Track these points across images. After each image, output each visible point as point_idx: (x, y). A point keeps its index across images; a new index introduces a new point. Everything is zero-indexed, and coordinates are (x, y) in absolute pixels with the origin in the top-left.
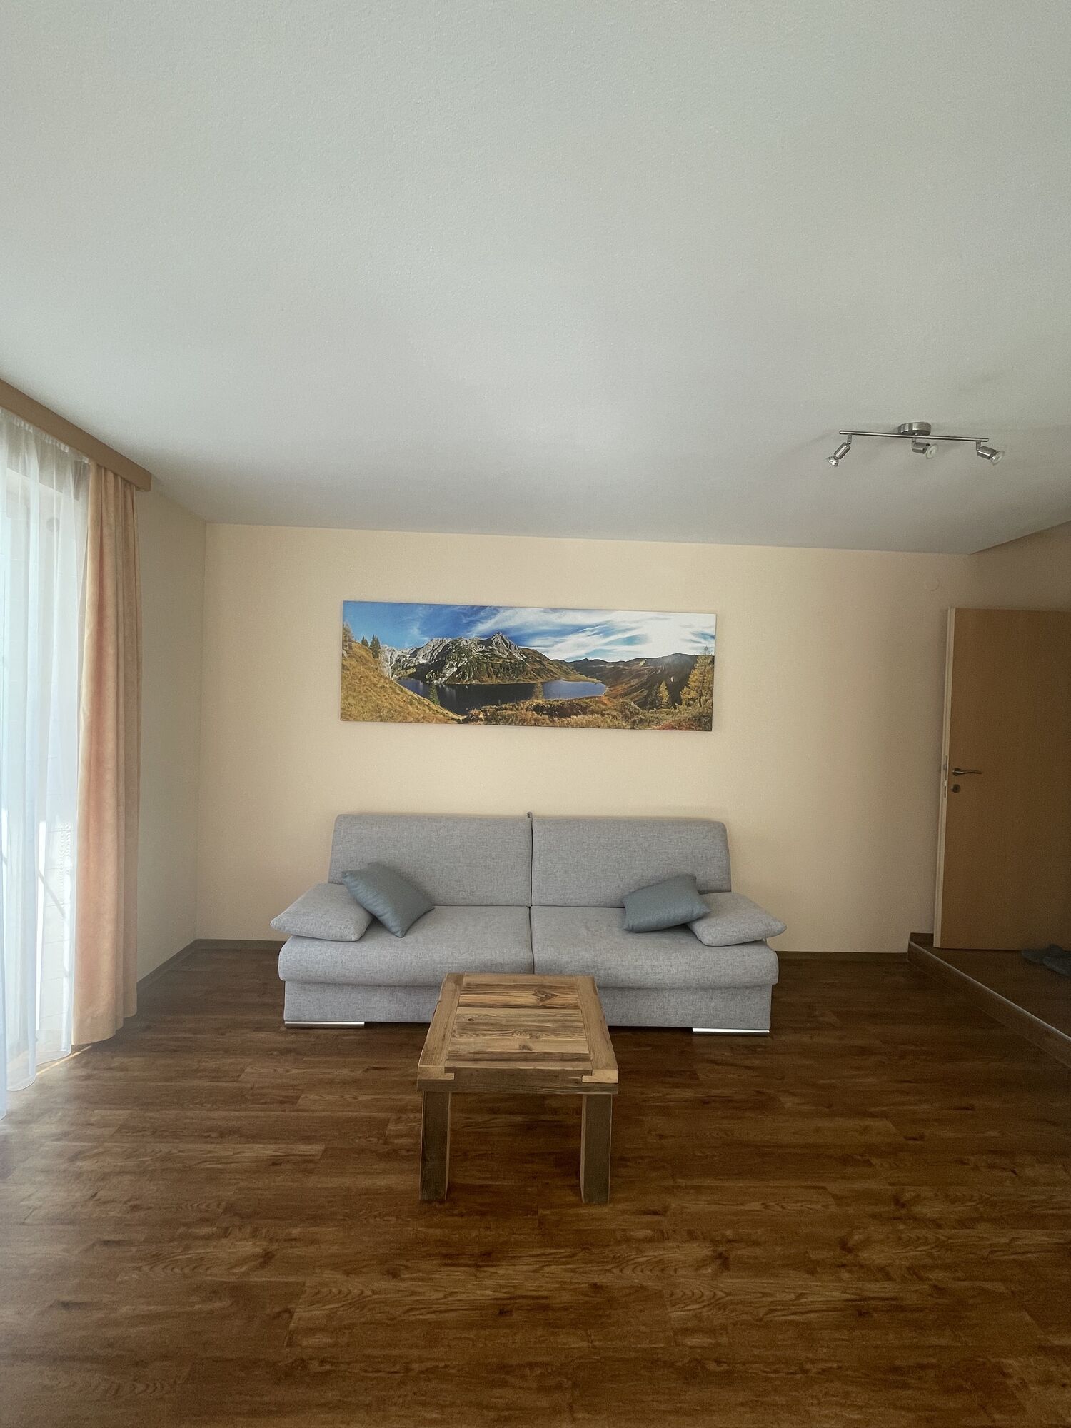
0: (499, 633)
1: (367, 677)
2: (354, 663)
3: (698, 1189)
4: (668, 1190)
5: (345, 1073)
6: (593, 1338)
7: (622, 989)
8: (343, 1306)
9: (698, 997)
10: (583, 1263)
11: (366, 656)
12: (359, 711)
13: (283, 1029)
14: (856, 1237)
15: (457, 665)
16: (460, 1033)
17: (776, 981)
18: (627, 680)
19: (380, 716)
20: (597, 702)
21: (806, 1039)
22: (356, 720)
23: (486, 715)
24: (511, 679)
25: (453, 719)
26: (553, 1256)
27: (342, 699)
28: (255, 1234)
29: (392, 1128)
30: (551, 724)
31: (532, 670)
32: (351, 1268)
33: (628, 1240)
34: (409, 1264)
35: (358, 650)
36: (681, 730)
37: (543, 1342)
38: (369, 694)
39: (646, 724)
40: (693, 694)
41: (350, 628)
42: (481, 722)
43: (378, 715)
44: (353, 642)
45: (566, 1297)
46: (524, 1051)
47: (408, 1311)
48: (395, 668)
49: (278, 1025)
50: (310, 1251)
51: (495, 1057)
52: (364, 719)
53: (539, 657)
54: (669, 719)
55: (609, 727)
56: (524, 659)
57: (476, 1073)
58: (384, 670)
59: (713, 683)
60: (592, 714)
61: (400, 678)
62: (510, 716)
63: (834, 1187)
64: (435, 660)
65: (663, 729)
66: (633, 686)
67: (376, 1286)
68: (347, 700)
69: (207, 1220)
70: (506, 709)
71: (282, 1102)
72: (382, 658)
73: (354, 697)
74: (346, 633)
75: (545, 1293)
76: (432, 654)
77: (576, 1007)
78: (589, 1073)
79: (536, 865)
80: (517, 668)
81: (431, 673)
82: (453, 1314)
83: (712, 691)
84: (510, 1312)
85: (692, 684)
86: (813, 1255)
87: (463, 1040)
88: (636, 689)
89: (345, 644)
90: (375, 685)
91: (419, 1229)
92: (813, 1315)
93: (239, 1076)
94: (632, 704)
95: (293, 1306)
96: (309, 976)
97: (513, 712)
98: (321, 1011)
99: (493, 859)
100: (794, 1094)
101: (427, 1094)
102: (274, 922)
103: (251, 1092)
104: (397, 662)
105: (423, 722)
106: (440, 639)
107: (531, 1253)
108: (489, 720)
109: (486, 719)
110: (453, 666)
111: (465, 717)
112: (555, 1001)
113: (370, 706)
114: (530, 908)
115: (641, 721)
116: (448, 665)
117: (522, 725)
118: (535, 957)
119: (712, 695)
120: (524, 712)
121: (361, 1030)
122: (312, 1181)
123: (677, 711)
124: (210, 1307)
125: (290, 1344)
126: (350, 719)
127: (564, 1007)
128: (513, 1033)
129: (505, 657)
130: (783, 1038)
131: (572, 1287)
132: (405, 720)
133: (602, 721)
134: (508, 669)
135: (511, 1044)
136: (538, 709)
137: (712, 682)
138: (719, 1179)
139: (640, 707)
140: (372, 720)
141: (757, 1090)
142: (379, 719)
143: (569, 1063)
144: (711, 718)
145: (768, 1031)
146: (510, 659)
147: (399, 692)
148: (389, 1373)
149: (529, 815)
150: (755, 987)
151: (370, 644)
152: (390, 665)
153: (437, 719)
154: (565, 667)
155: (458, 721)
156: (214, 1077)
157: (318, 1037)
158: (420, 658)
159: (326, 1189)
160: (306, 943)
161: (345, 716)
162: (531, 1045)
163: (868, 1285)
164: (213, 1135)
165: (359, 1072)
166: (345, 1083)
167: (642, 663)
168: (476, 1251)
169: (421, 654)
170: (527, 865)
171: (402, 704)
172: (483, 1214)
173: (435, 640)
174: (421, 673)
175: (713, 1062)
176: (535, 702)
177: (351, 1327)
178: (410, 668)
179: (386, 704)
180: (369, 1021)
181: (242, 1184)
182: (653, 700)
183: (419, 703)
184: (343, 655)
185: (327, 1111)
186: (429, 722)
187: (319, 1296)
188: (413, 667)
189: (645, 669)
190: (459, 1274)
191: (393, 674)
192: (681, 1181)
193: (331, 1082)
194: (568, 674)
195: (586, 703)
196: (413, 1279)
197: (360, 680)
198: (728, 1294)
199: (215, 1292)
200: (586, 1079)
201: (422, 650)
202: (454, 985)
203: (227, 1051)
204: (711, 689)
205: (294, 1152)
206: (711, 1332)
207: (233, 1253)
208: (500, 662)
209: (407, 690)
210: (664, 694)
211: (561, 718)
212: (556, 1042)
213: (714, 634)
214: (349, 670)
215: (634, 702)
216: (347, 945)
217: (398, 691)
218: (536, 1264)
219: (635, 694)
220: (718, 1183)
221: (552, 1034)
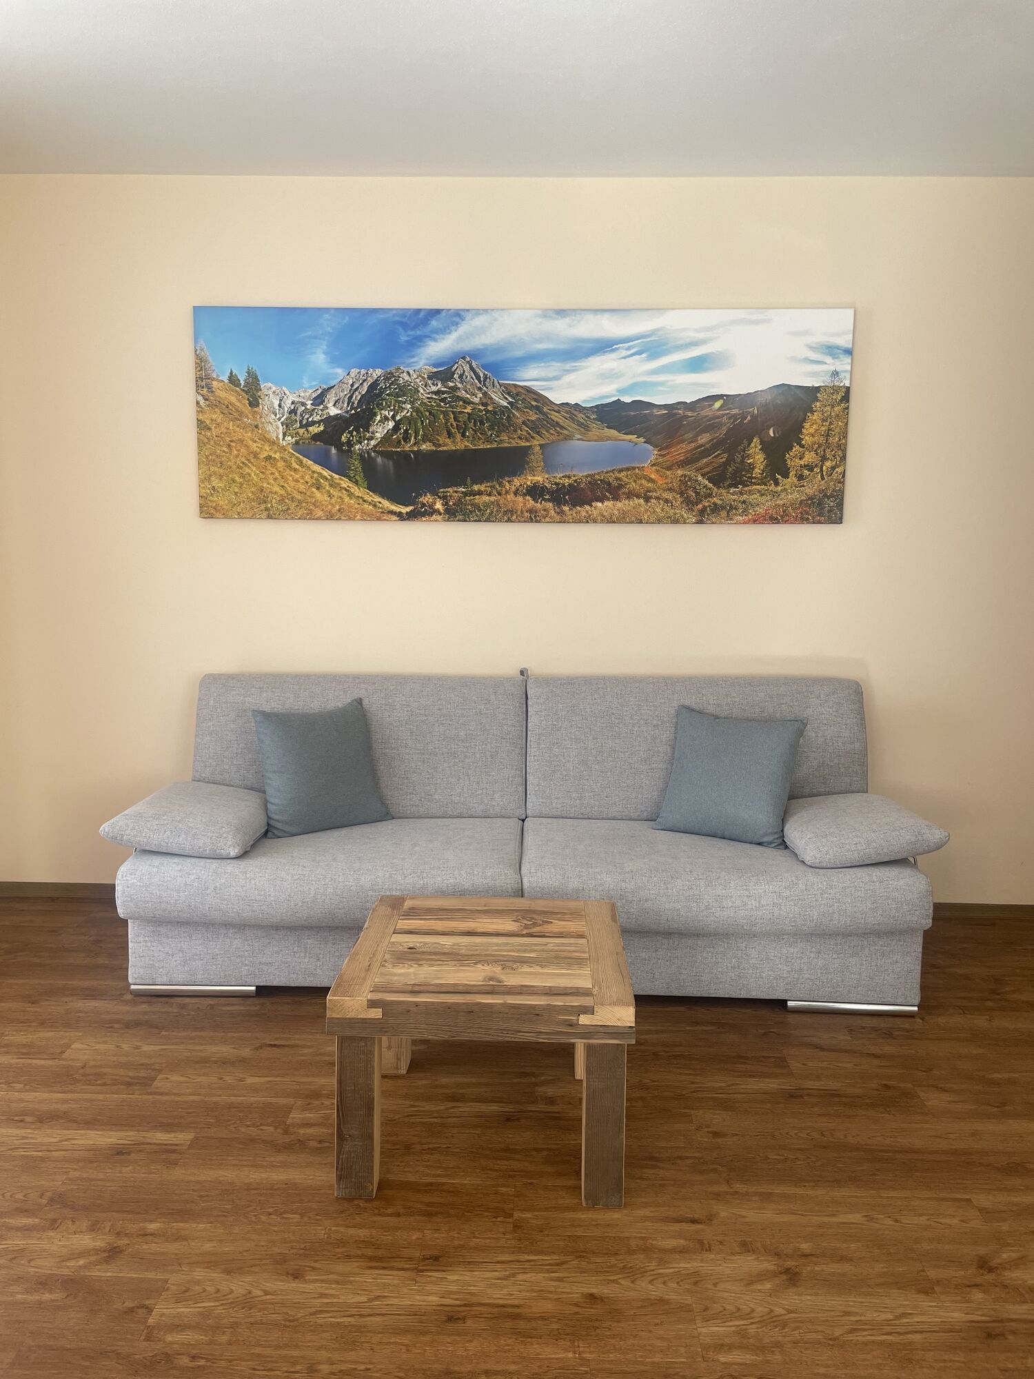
0: (464, 358)
1: (241, 441)
2: (217, 416)
3: (766, 1197)
4: (717, 1196)
5: (226, 1050)
6: (581, 1349)
7: (669, 934)
8: (222, 1305)
9: (796, 950)
10: (577, 1272)
11: (238, 404)
12: (230, 501)
13: (129, 997)
14: (1005, 1256)
15: (393, 417)
16: (393, 963)
17: (928, 923)
18: (690, 435)
19: (267, 509)
20: (638, 477)
21: (981, 1022)
22: (226, 517)
23: (447, 503)
24: (489, 440)
25: (392, 512)
26: (532, 1263)
27: (202, 481)
28: (94, 1228)
29: (296, 1116)
30: (558, 518)
31: (524, 423)
32: (232, 1267)
33: (647, 1250)
34: (317, 1265)
35: (222, 394)
36: (786, 522)
37: (509, 1351)
38: (247, 470)
39: (724, 513)
40: (809, 457)
41: (207, 354)
42: (439, 518)
43: (263, 507)
44: (213, 379)
45: (547, 1307)
46: (491, 983)
47: (314, 1314)
48: (287, 425)
49: (122, 990)
50: (174, 1248)
51: (444, 989)
52: (239, 513)
53: (536, 400)
54: (765, 504)
55: (659, 521)
56: (510, 403)
57: (415, 1009)
58: (269, 428)
59: (845, 437)
60: (628, 498)
61: (297, 443)
62: (487, 505)
63: (983, 1200)
64: (357, 408)
65: (755, 521)
66: (701, 446)
67: (269, 1286)
68: (210, 482)
69: (26, 1211)
70: (480, 493)
71: (129, 1084)
72: (264, 406)
73: (221, 477)
74: (200, 363)
75: (516, 1302)
76: (350, 398)
77: (581, 936)
78: (589, 1010)
79: (532, 751)
80: (498, 420)
81: (351, 433)
82: (378, 1319)
83: (844, 451)
84: (464, 1319)
85: (807, 440)
86: (933, 1274)
87: (399, 970)
88: (706, 453)
89: (200, 383)
90: (256, 455)
91: (333, 1229)
92: (918, 1337)
93: (63, 1052)
94: (700, 478)
95: (152, 1301)
96: (165, 910)
97: (493, 498)
98: (187, 968)
99: (463, 741)
100: (944, 1090)
101: (342, 1040)
102: (105, 828)
103: (81, 1071)
104: (290, 413)
105: (339, 519)
106: (363, 371)
107: (498, 1259)
108: (455, 513)
109: (447, 511)
110: (386, 419)
111: (411, 508)
112: (547, 928)
113: (248, 493)
114: (523, 821)
115: (716, 509)
116: (378, 418)
117: (509, 520)
118: (525, 881)
119: (844, 458)
120: (510, 497)
121: (251, 999)
122: (177, 1174)
123: (779, 488)
124: (38, 1298)
125: (148, 1339)
126: (218, 515)
127: (561, 935)
128: (475, 964)
129: (476, 400)
130: (941, 1020)
131: (556, 1296)
132: (309, 516)
133: (647, 511)
134: (482, 423)
135: (474, 975)
136: (535, 492)
137: (844, 434)
138: (800, 1187)
139: (714, 485)
140: (253, 517)
141: (884, 1082)
142: (265, 514)
143: (560, 998)
144: (842, 500)
145: (916, 1008)
146: (485, 405)
147: (298, 467)
148: (287, 1372)
149: (522, 673)
150: (892, 933)
151: (242, 383)
152: (279, 419)
153: (364, 512)
154: (580, 417)
155: (401, 517)
156: (23, 1054)
157: (183, 1007)
158: (330, 405)
159: (198, 1182)
160: (157, 860)
161: (208, 510)
162: (503, 977)
163: (1010, 1307)
164: (28, 1119)
165: (247, 1050)
166: (225, 1062)
167: (718, 405)
168: (418, 1254)
169: (331, 398)
170: (517, 751)
171: (302, 487)
172: (429, 1215)
173: (354, 372)
174: (333, 432)
175: (816, 1046)
176: (530, 479)
177: (234, 1326)
178: (313, 423)
179: (276, 489)
180: (262, 984)
181: (73, 1174)
182: (737, 472)
183: (331, 485)
184: (198, 403)
185: (198, 1095)
186: (350, 519)
187: (188, 1294)
188: (319, 422)
189: (723, 415)
190: (390, 1278)
191: (284, 435)
192: (738, 1186)
193: (204, 1061)
194: (586, 428)
195: (617, 479)
196: (323, 1281)
197: (229, 445)
198: (790, 1312)
199: (43, 1283)
200: (584, 1020)
201: (333, 391)
202: (390, 910)
203: (42, 1024)
204: (842, 449)
205: (149, 1141)
206: (760, 1348)
207: (64, 1246)
208: (469, 410)
209: (310, 462)
210: (757, 458)
211: (574, 506)
212: (543, 974)
213: (850, 346)
214: (209, 429)
215: (703, 475)
216: (224, 862)
217: (295, 465)
218: (506, 1271)
219: (705, 460)
220: (800, 1191)
221: (537, 965)
